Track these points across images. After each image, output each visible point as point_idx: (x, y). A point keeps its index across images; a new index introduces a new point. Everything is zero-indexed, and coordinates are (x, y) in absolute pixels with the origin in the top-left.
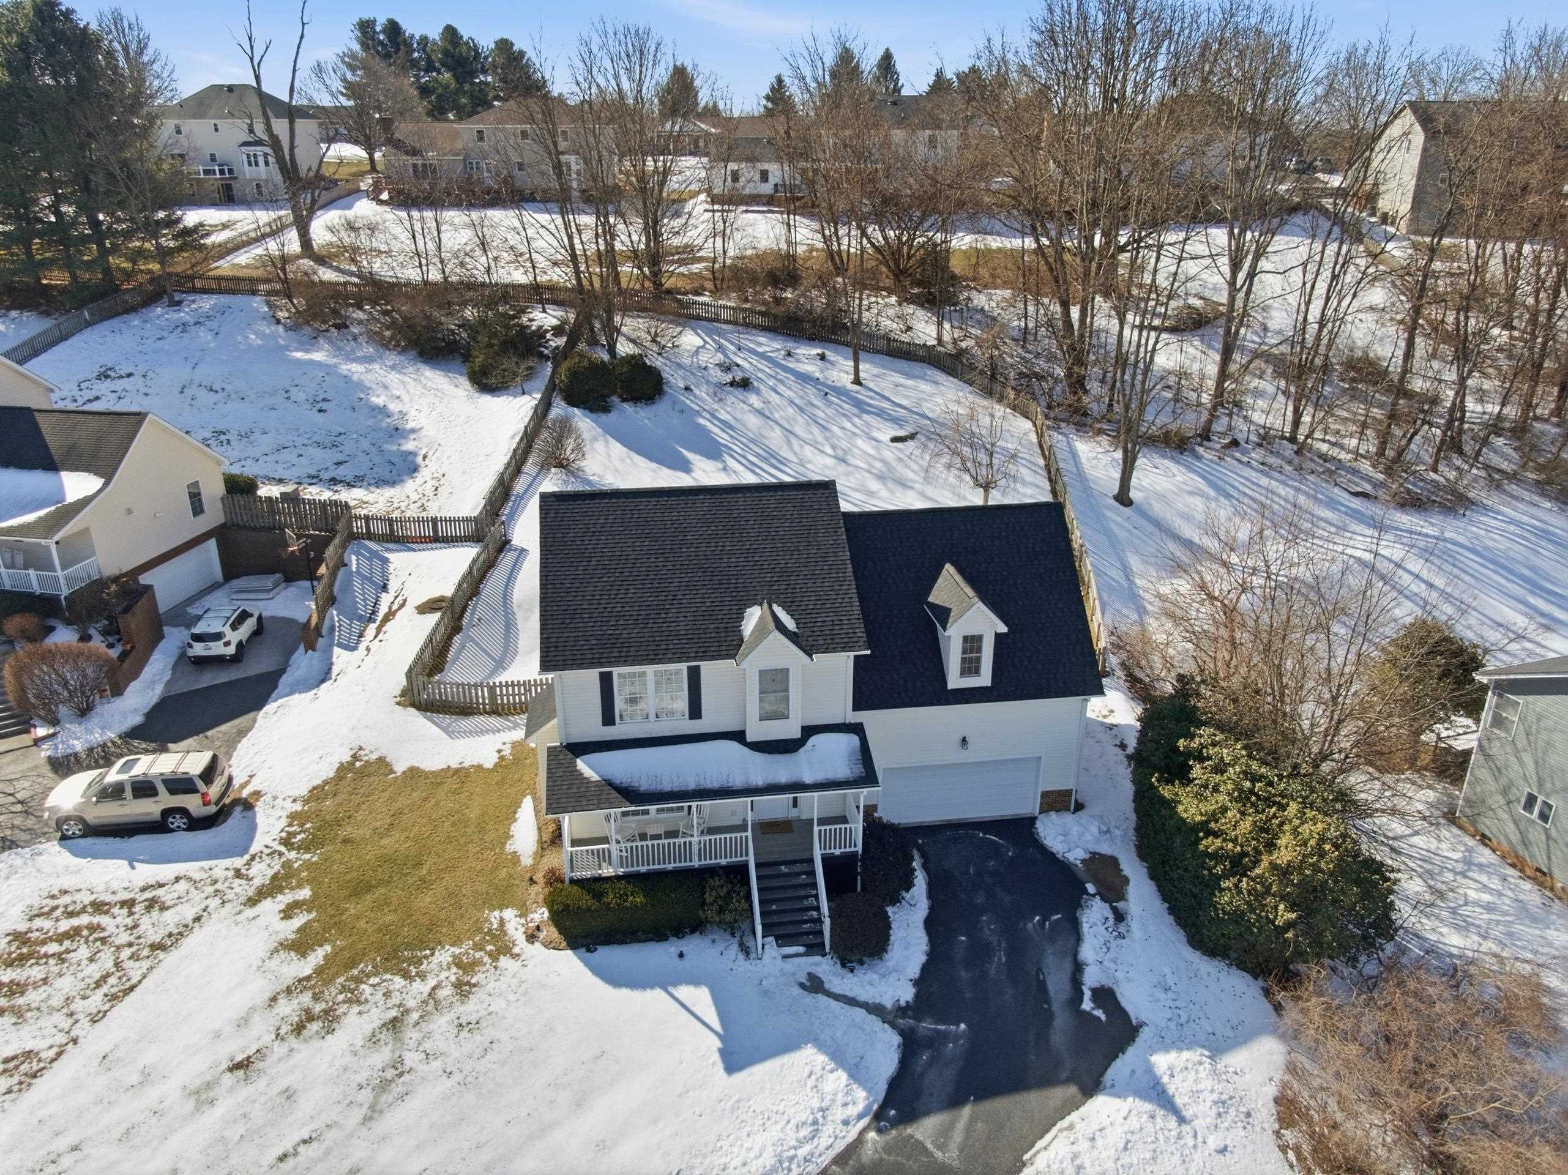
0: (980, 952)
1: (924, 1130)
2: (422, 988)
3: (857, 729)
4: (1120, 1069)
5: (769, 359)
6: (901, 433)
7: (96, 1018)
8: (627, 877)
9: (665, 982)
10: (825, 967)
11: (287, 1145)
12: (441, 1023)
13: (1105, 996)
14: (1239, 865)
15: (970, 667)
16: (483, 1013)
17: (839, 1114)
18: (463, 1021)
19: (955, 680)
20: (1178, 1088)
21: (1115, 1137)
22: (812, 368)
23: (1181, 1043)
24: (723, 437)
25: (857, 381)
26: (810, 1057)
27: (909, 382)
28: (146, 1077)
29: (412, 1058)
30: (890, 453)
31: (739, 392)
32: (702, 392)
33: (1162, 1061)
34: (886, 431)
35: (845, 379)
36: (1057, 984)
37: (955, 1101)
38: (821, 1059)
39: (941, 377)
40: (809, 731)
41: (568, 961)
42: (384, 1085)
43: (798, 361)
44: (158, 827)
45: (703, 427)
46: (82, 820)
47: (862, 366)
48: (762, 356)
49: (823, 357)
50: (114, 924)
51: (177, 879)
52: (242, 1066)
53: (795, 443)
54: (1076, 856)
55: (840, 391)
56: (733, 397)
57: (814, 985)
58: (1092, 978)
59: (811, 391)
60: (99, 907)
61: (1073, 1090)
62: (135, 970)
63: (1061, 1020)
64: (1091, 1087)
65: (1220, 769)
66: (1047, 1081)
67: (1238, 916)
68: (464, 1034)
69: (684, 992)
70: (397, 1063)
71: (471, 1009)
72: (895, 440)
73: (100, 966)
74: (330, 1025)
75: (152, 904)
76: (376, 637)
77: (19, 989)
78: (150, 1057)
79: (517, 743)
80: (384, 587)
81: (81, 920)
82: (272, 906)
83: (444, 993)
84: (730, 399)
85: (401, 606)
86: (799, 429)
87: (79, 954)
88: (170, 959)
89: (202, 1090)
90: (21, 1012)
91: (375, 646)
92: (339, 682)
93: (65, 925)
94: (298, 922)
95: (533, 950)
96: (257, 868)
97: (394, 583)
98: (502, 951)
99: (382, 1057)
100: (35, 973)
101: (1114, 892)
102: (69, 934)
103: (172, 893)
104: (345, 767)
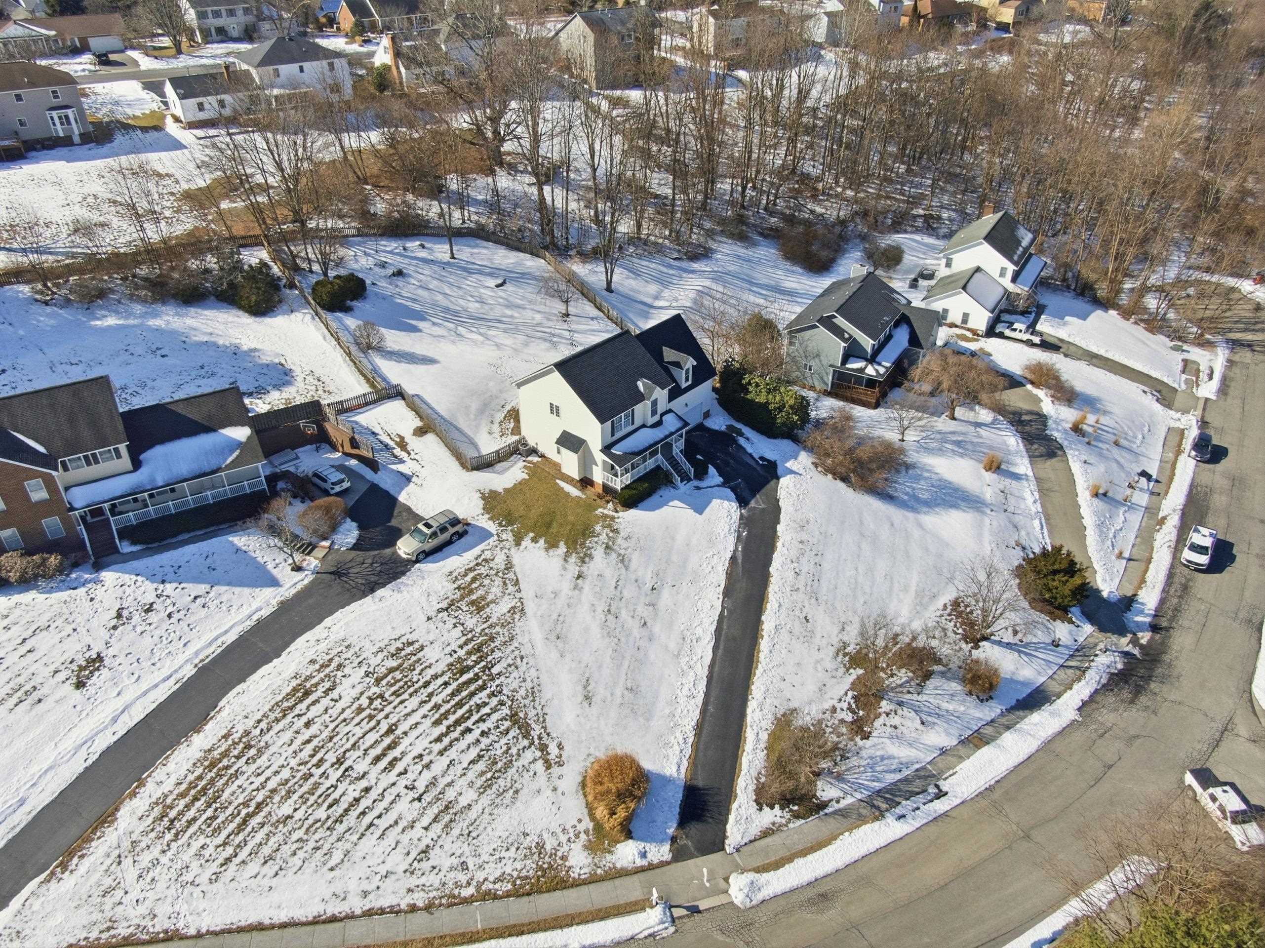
0: (727, 464)
1: (753, 504)
2: (603, 537)
3: (670, 411)
4: (780, 471)
5: (397, 254)
6: (500, 281)
7: (519, 591)
8: (634, 482)
9: (665, 504)
10: (696, 483)
11: (614, 584)
12: (619, 541)
13: (762, 458)
14: (780, 409)
15: (687, 380)
16: (628, 533)
17: (732, 511)
18: (625, 537)
19: (684, 385)
20: (794, 468)
21: (791, 485)
22: (423, 254)
23: (787, 460)
24: (417, 307)
25: (453, 257)
26: (716, 502)
27: (475, 251)
28: (556, 594)
29: (622, 552)
30: (500, 292)
31: (400, 278)
32: (383, 283)
33: (788, 465)
34: (492, 283)
35: (447, 257)
36: (750, 461)
37: (754, 496)
38: (719, 501)
39: (485, 243)
40: (662, 415)
41: (633, 512)
42: (622, 561)
43: (412, 252)
44: (449, 543)
45: (402, 304)
46: (424, 552)
47: (455, 248)
48: (391, 252)
49: (423, 246)
50: (483, 570)
51: (483, 551)
52: (579, 577)
53: (452, 299)
54: (723, 428)
55: (448, 263)
56: (400, 282)
57: (698, 488)
58: (756, 456)
59: (436, 268)
60: (471, 570)
61: (775, 481)
62: (511, 575)
63: (758, 468)
64: (778, 478)
65: (757, 385)
66: (768, 482)
67: (784, 424)
68: (629, 540)
69: (671, 504)
70: (620, 555)
71: (623, 534)
72: (498, 286)
73: (498, 581)
74: (591, 557)
75: (486, 560)
76: (409, 454)
77: (483, 598)
78: (550, 589)
79: (525, 467)
80: (373, 433)
81: (471, 575)
82: (526, 542)
83: (611, 534)
84: (400, 284)
85: (402, 438)
86: (448, 292)
87: (486, 582)
88: (517, 569)
89: (576, 587)
90: (493, 602)
91: (416, 457)
92: (422, 476)
93: (468, 578)
94: (542, 542)
95: (621, 514)
96: (504, 536)
97: (377, 430)
98: (613, 518)
99: (614, 556)
100: (481, 592)
101: (741, 434)
102: (474, 580)
103: (487, 555)
104: (484, 498)
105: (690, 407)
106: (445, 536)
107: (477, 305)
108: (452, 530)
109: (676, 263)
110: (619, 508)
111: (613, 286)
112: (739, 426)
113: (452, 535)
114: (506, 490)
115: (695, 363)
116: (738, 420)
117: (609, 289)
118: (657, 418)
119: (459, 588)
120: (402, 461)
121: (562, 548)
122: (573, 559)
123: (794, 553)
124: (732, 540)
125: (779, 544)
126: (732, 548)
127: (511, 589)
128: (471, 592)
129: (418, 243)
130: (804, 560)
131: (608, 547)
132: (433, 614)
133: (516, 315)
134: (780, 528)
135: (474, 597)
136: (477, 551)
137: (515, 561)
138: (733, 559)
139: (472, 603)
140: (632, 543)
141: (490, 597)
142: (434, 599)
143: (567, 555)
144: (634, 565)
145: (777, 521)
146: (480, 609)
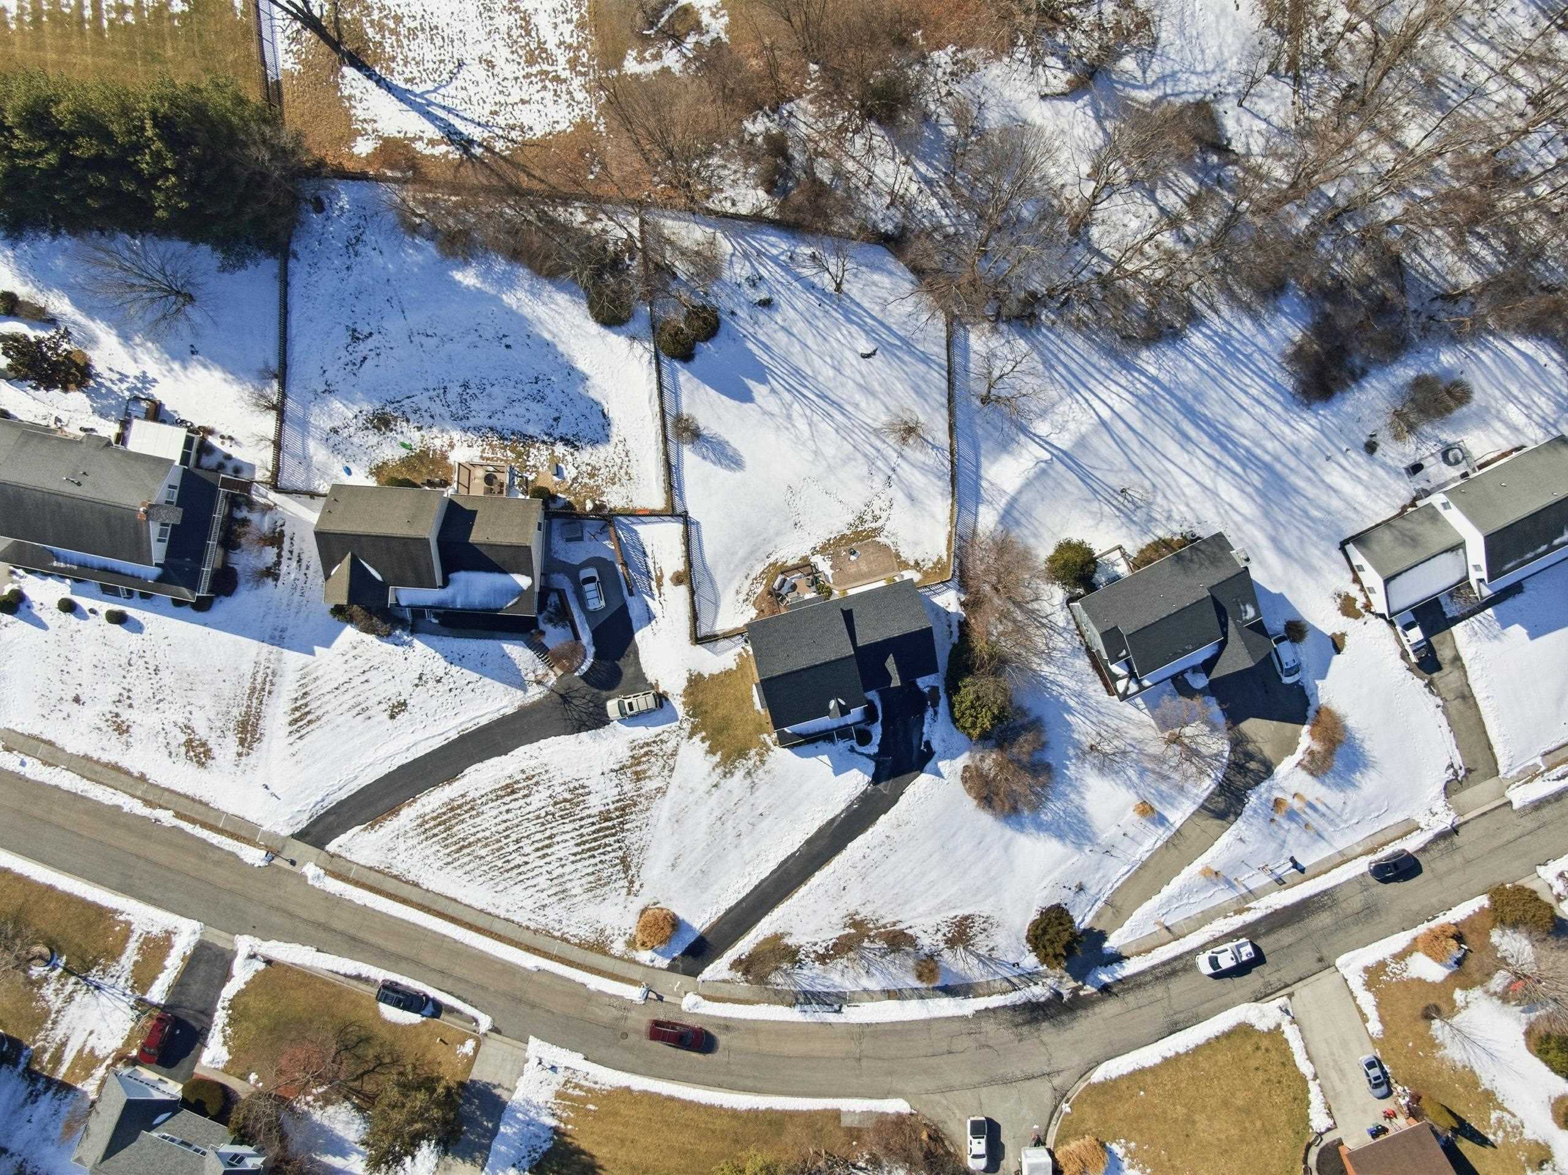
0: (895, 734)
1: (881, 786)
2: (751, 762)
4: (929, 765)
5: (780, 264)
6: (870, 350)
7: (670, 776)
8: (802, 735)
9: (815, 756)
10: (854, 746)
11: (735, 801)
12: (760, 772)
13: (928, 744)
16: (770, 767)
17: (861, 783)
18: (766, 770)
20: (942, 770)
21: (925, 785)
22: (809, 271)
23: (944, 757)
24: (764, 358)
25: (840, 285)
26: (855, 770)
28: (693, 791)
29: (756, 780)
30: (862, 368)
31: (766, 311)
32: (744, 314)
33: (939, 762)
34: (864, 347)
36: (915, 742)
37: (888, 779)
38: (858, 770)
41: (786, 752)
42: (753, 787)
43: (799, 264)
45: (750, 351)
48: (774, 259)
49: (814, 257)
50: (655, 748)
51: (663, 731)
52: (715, 786)
53: (808, 354)
56: (764, 317)
57: (852, 751)
58: (925, 738)
59: (811, 298)
60: (648, 744)
61: (916, 772)
62: (671, 762)
63: (915, 754)
64: (922, 771)
66: (910, 770)
68: (768, 773)
69: (821, 757)
70: (753, 782)
71: (767, 767)
72: (866, 356)
73: (661, 763)
74: (732, 774)
75: (662, 741)
76: (660, 595)
77: (644, 772)
78: (691, 785)
79: (740, 655)
80: (644, 553)
81: (646, 749)
82: (696, 739)
83: (758, 763)
85: (662, 576)
86: (810, 343)
87: (653, 760)
88: (678, 758)
89: (708, 792)
90: (649, 777)
91: (665, 601)
93: (642, 751)
94: (708, 743)
95: (776, 749)
96: (685, 725)
97: (648, 551)
98: (768, 749)
99: (749, 780)
100: (644, 767)
101: (935, 704)
102: (646, 754)
103: (664, 737)
104: (690, 680)
107: (831, 373)
110: (778, 743)
112: (942, 692)
114: (712, 676)
117: (988, 395)
119: (632, 757)
120: (652, 597)
121: (717, 758)
122: (719, 770)
123: (876, 842)
124: (843, 806)
125: (870, 830)
126: (838, 812)
127: (666, 773)
128: (638, 764)
129: (809, 251)
130: (877, 850)
131: (749, 773)
132: (606, 771)
133: (863, 405)
134: (883, 818)
135: (639, 768)
136: (659, 729)
137: (681, 751)
138: (833, 820)
139: (636, 773)
140: (767, 778)
141: (649, 773)
142: (612, 759)
143: (717, 765)
144: (757, 794)
145: (885, 812)
146: (638, 780)
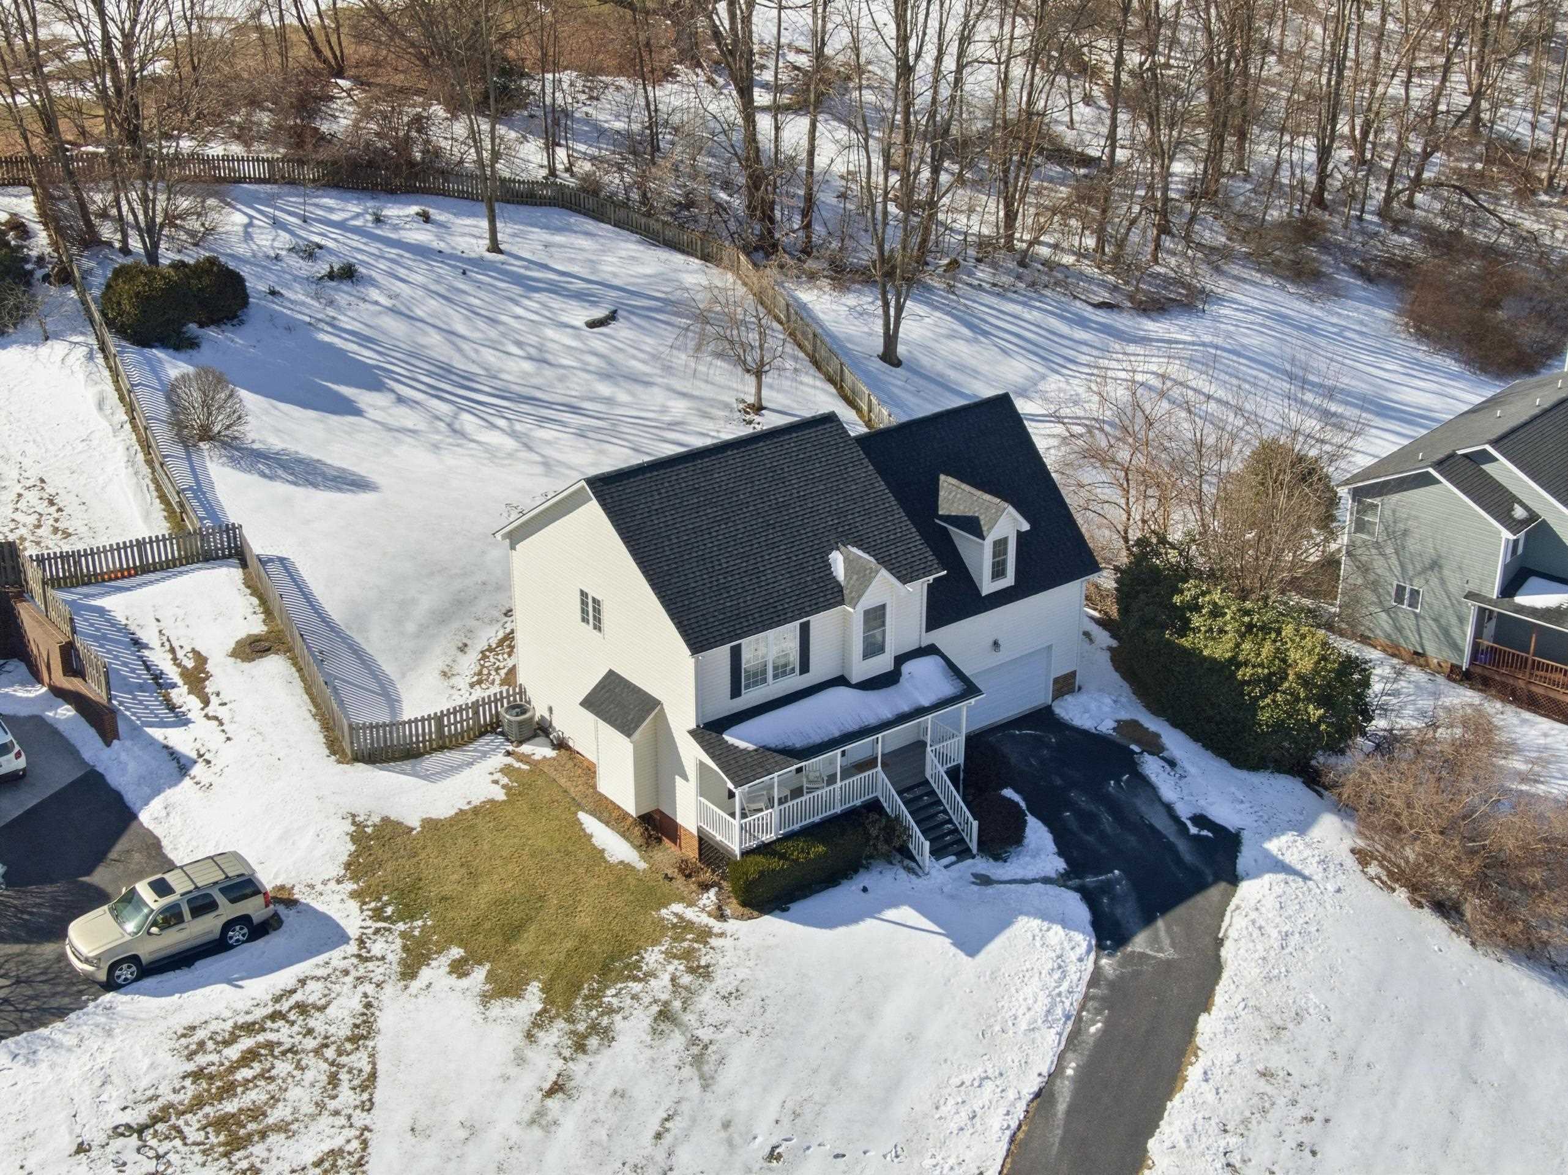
0: (1088, 820)
1: (1139, 943)
2: (660, 986)
3: (931, 650)
4: (1244, 861)
5: (356, 230)
6: (599, 313)
7: (368, 1107)
8: (788, 837)
9: (872, 912)
10: (982, 865)
11: (654, 1126)
12: (705, 1000)
13: (1201, 820)
14: (1271, 683)
15: (998, 571)
16: (736, 983)
17: (1073, 956)
18: (723, 992)
19: (988, 587)
20: (1291, 858)
21: (1270, 902)
22: (421, 235)
23: (1274, 832)
24: (367, 356)
25: (495, 247)
26: (1026, 926)
27: (559, 239)
28: (472, 1130)
29: (705, 1034)
30: (596, 340)
31: (346, 286)
32: (297, 294)
33: (1273, 846)
34: (580, 315)
35: (479, 247)
36: (1161, 822)
37: (1148, 920)
38: (1035, 923)
39: (590, 225)
40: (901, 660)
41: (770, 924)
42: (698, 1061)
43: (396, 228)
44: (218, 946)
45: (330, 346)
46: (134, 959)
47: (499, 225)
48: (341, 225)
49: (426, 218)
50: (283, 1034)
51: (303, 982)
52: (556, 1089)
53: (466, 346)
54: (1107, 727)
55: (479, 263)
56: (343, 294)
57: (984, 880)
58: (1184, 812)
59: (443, 270)
60: (250, 1028)
61: (1223, 885)
62: (360, 1060)
63: (1182, 846)
64: (1234, 880)
65: (1216, 612)
66: (1201, 886)
67: (1279, 727)
68: (733, 1002)
69: (890, 914)
70: (695, 1041)
71: (722, 981)
72: (592, 324)
73: (317, 1070)
74: (607, 1035)
75: (302, 1008)
76: (206, 702)
77: (256, 1113)
78: (458, 1113)
79: (506, 770)
80: (137, 643)
81: (246, 1043)
82: (435, 972)
83: (686, 979)
84: (342, 299)
85: (201, 659)
86: (461, 328)
87: (283, 1068)
88: (381, 1043)
89: (538, 1118)
90: (283, 1127)
91: (222, 712)
92: (218, 763)
93: (233, 1053)
94: (479, 974)
95: (732, 925)
96: (377, 948)
97: (147, 635)
98: (704, 935)
99: (677, 1040)
100: (256, 1096)
101: (1154, 746)
102: (249, 1057)
103: (313, 993)
104: (359, 836)
105: (1003, 656)
106: (208, 926)
107: (528, 366)
108: (227, 911)
109: (1101, 316)
110: (732, 907)
111: (901, 350)
112: (1153, 724)
113: (228, 926)
114: (431, 825)
115: (1026, 526)
116: (1157, 708)
117: (890, 356)
118: (883, 663)
119: (197, 1075)
120: (182, 720)
121: (533, 999)
122: (555, 1034)
123: (1235, 1103)
124: (1050, 1041)
125: (1194, 1073)
126: (1044, 1064)
127: (346, 1096)
128: (229, 1090)
129: (415, 209)
130: (1263, 1131)
131: (665, 1015)
132: (95, 1135)
133: (623, 397)
134: (1206, 1024)
135: (230, 1106)
136: (285, 978)
137: (385, 1021)
138: (1043, 1097)
139: (221, 1123)
140: (740, 1013)
141: (275, 1116)
142: (114, 1096)
143: (540, 1021)
144: (728, 1078)
145: (1205, 1004)
146: (236, 1144)
